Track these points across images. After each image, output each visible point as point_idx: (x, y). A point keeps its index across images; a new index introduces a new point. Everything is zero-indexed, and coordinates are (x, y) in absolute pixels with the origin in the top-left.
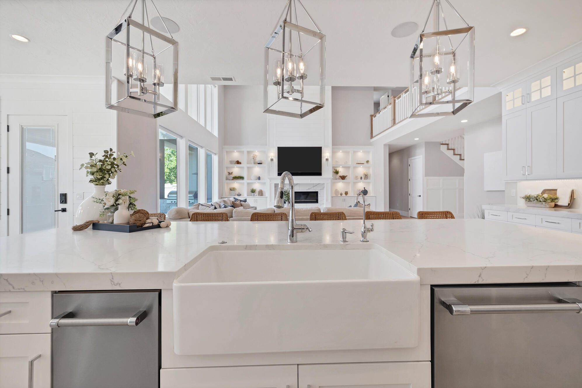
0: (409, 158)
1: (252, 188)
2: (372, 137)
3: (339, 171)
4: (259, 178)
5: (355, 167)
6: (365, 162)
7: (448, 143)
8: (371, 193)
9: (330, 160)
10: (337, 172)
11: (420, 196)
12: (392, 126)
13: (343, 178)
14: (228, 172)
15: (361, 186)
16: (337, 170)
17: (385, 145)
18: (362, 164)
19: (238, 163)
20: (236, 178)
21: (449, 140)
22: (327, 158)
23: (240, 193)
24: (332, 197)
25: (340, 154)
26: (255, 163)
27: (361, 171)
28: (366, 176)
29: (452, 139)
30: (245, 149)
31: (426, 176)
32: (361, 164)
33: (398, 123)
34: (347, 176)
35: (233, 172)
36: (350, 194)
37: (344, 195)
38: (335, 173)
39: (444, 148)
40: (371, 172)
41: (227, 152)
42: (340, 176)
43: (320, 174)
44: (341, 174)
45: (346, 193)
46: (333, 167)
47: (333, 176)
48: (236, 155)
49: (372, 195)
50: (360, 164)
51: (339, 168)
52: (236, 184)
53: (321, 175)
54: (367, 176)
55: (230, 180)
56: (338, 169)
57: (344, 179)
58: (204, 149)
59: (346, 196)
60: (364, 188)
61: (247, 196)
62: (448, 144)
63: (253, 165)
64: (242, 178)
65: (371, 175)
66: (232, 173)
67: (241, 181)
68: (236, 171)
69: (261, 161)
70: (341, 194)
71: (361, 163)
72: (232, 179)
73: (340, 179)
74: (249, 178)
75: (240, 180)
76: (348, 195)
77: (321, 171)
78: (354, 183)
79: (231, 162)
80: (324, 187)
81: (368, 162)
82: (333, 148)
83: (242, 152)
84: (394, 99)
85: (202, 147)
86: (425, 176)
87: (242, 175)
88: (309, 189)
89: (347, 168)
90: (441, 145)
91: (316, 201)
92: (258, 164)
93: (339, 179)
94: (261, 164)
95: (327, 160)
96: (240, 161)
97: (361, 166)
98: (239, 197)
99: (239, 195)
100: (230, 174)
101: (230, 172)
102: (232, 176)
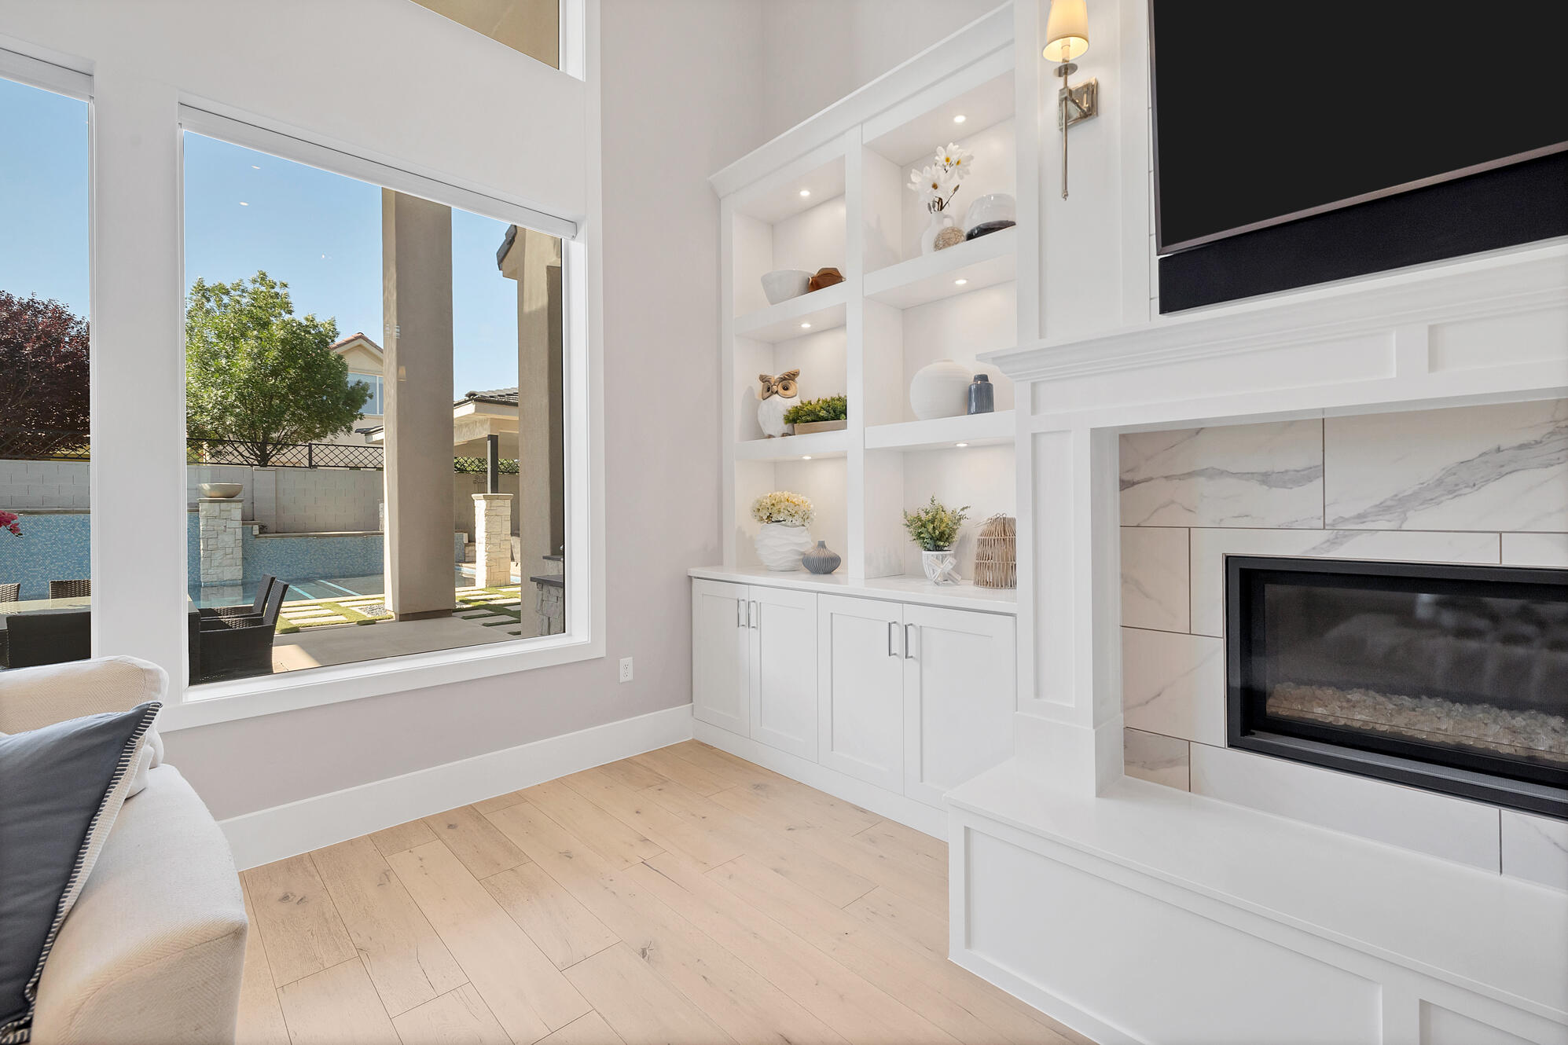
1: (921, 505)
4: (982, 395)
19: (826, 282)
20: (800, 419)
23: (833, 548)
26: (946, 240)
30: (855, 130)
63: (933, 260)
64: (838, 413)
67: (827, 439)
69: (994, 204)
75: (829, 430)
92: (972, 236)
94: (997, 226)
98: (826, 579)
99: (825, 565)
100: (773, 393)
101: (777, 377)
102: (783, 404)
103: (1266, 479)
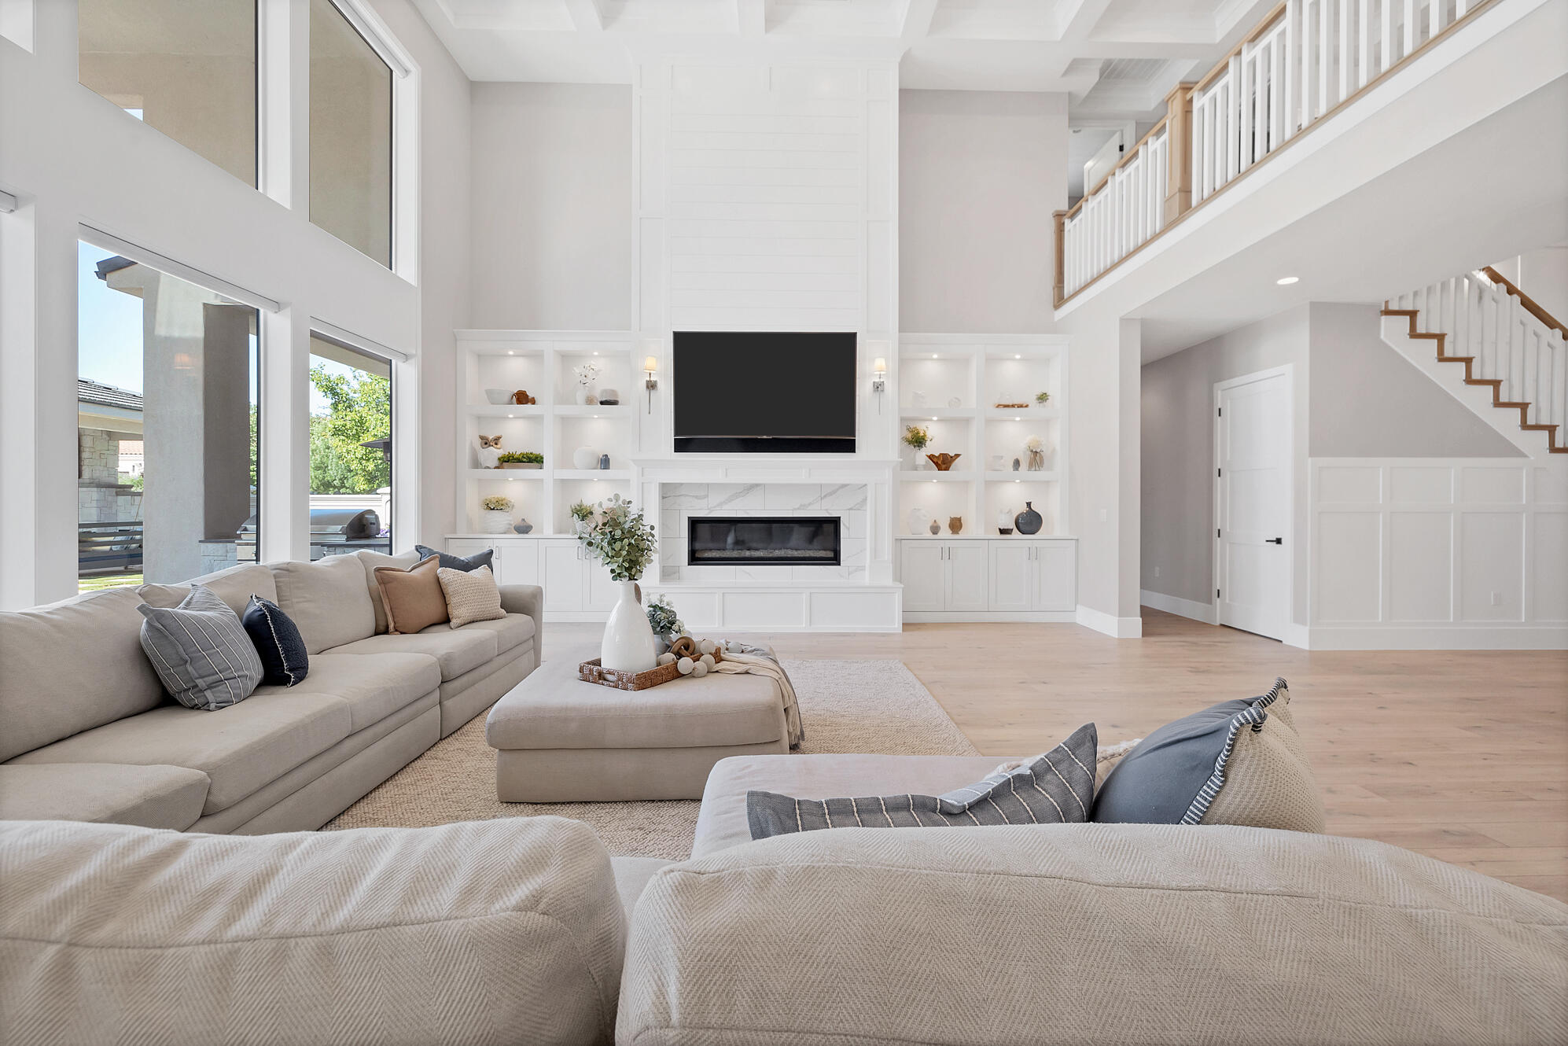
0: (1220, 380)
1: (575, 502)
2: (1060, 300)
3: (929, 435)
4: (605, 462)
5: (990, 422)
6: (1032, 400)
7: (1410, 308)
8: (1054, 524)
9: (890, 387)
10: (918, 441)
11: (1279, 541)
12: (1169, 226)
13: (943, 462)
14: (482, 438)
15: (1014, 497)
16: (918, 433)
17: (1125, 322)
18: (1021, 406)
19: (522, 398)
20: (508, 461)
21: (1415, 294)
22: (877, 380)
23: (530, 522)
24: (899, 540)
25: (931, 369)
26: (590, 401)
27: (1015, 435)
28: (1036, 458)
29: (1429, 289)
30: (549, 342)
31: (1314, 452)
32: (1016, 410)
33: (1204, 202)
34: (957, 456)
35: (499, 438)
36: (970, 529)
37: (945, 532)
38: (910, 442)
39: (1394, 330)
40: (1054, 440)
41: (480, 357)
42: (931, 457)
43: (849, 446)
44: (934, 447)
45: (956, 525)
46: (903, 420)
47: (902, 454)
48: (516, 372)
49: (1057, 534)
50: (1013, 406)
51: (927, 423)
52: (515, 485)
53: (853, 451)
54: (1041, 458)
55: (488, 468)
56: (922, 427)
57: (947, 469)
58: (288, 311)
59: (956, 536)
60: (1029, 504)
61: (555, 533)
62: (1413, 314)
63: (582, 409)
64: (535, 460)
65: (1054, 450)
66: (497, 440)
67: (529, 472)
68: (516, 433)
69: (614, 392)
70: (935, 530)
71: (1017, 402)
72: (496, 463)
73: (931, 469)
74: (564, 462)
75: (530, 468)
76: (962, 534)
77: (853, 432)
78: (986, 482)
79: (492, 397)
80: (865, 500)
81: (1043, 398)
82: (901, 343)
83: (536, 357)
84: (1184, 98)
85: (278, 306)
86: (1311, 455)
87: (535, 451)
88: (802, 507)
89: (961, 423)
90: (1383, 318)
91: (830, 554)
92: (602, 403)
93: (925, 467)
94: (614, 403)
95: (878, 387)
96: (530, 395)
97: (1017, 415)
98: (526, 536)
99: (524, 529)
100: (490, 446)
101: (491, 438)
102: (496, 452)
103: (696, 497)
